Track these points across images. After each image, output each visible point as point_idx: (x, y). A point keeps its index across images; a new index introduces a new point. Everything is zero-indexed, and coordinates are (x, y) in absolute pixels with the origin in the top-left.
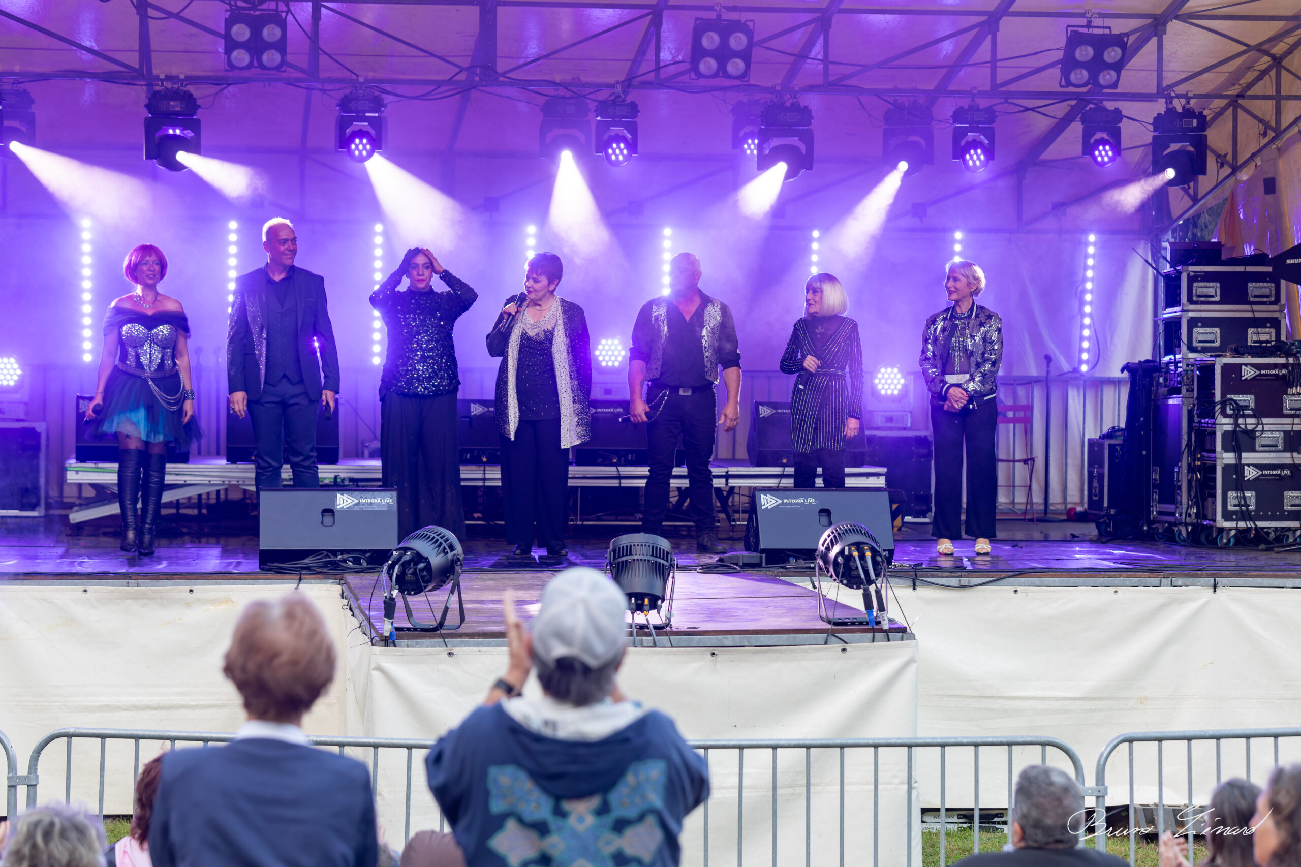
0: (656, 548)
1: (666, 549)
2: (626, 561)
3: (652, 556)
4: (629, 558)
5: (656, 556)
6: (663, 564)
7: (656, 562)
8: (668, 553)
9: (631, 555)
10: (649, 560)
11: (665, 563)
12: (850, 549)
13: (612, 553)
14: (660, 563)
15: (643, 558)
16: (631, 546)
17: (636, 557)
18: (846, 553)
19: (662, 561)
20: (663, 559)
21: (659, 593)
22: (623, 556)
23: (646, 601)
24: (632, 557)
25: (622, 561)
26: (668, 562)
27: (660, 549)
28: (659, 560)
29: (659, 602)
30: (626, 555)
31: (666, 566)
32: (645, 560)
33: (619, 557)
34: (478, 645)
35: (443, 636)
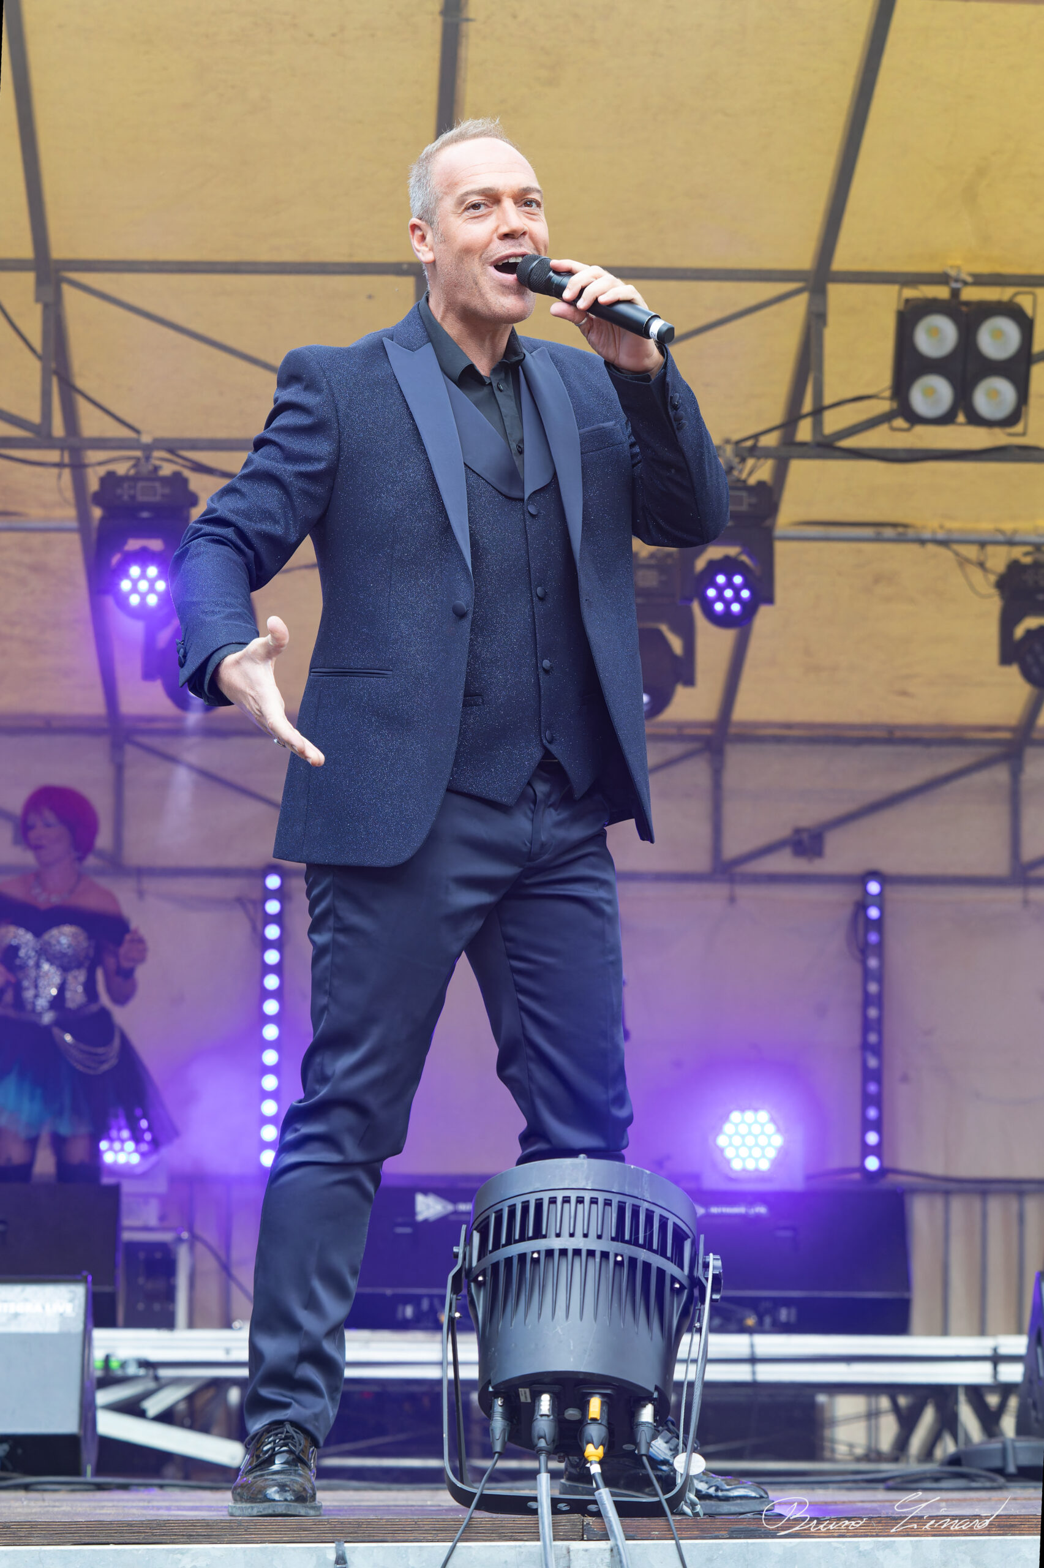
0: (635, 1211)
1: (672, 1220)
2: (522, 1257)
3: (619, 1237)
4: (533, 1249)
5: (634, 1241)
6: (661, 1272)
7: (633, 1261)
8: (680, 1236)
9: (538, 1234)
10: (605, 1255)
11: (671, 1268)
13: (476, 1237)
14: (647, 1266)
15: (579, 1242)
16: (539, 1205)
17: (556, 1244)
19: (657, 1261)
20: (662, 1252)
21: (646, 1378)
22: (509, 1242)
23: (595, 1406)
24: (542, 1244)
25: (509, 1261)
26: (681, 1266)
27: (650, 1215)
28: (643, 1255)
29: (647, 1414)
30: (523, 1238)
31: (674, 1279)
32: (591, 1253)
33: (497, 1246)
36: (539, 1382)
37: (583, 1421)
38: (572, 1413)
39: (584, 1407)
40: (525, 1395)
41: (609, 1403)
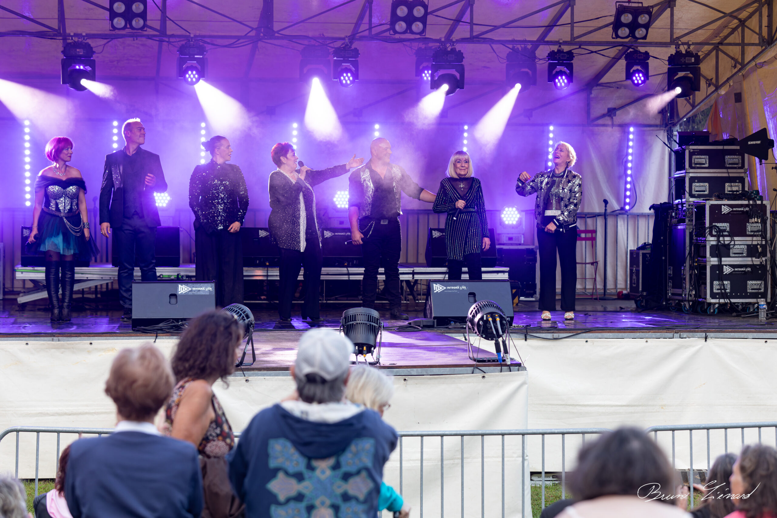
0: (371, 316)
1: (376, 317)
2: (353, 324)
3: (368, 321)
4: (354, 322)
5: (370, 321)
6: (375, 326)
7: (370, 325)
8: (377, 319)
9: (355, 320)
10: (366, 324)
12: (487, 316)
13: (344, 320)
14: (373, 325)
15: (362, 322)
16: (355, 315)
17: (358, 322)
18: (485, 319)
19: (374, 324)
21: (372, 343)
22: (351, 321)
23: (365, 348)
24: (356, 322)
25: (350, 324)
26: (378, 325)
28: (372, 323)
29: (373, 349)
31: (377, 327)
32: (364, 323)
33: (348, 322)
34: (264, 375)
35: (243, 370)
37: (363, 350)
38: (361, 349)
39: (363, 348)
41: (367, 348)
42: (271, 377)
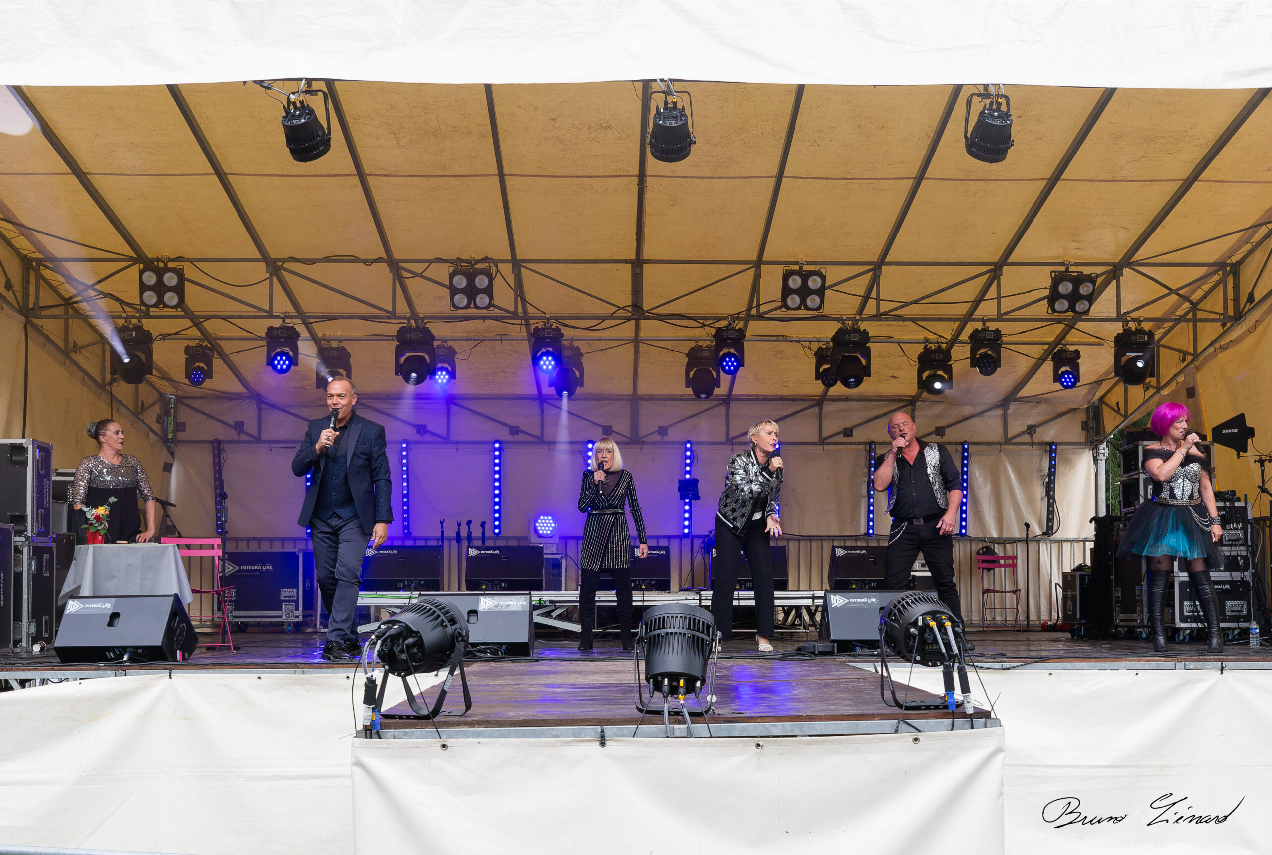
0: (694, 620)
1: (706, 622)
2: (659, 635)
3: (689, 628)
4: (662, 632)
5: (694, 629)
6: (702, 639)
7: (693, 636)
8: (708, 627)
9: (664, 628)
10: (685, 634)
11: (706, 637)
12: (924, 619)
13: (644, 627)
14: (698, 637)
15: (676, 630)
16: (664, 618)
17: (669, 631)
18: (921, 623)
19: (701, 636)
20: (703, 633)
21: (697, 673)
22: (655, 630)
23: (682, 682)
24: (665, 631)
25: (654, 636)
26: (709, 637)
27: (699, 621)
28: (697, 634)
29: (698, 684)
30: (659, 629)
31: (706, 641)
32: (680, 634)
33: (651, 631)
34: (478, 735)
35: (436, 726)
36: (664, 675)
37: (678, 686)
38: (675, 683)
39: (679, 682)
40: (660, 678)
41: (686, 681)
42: (493, 740)
